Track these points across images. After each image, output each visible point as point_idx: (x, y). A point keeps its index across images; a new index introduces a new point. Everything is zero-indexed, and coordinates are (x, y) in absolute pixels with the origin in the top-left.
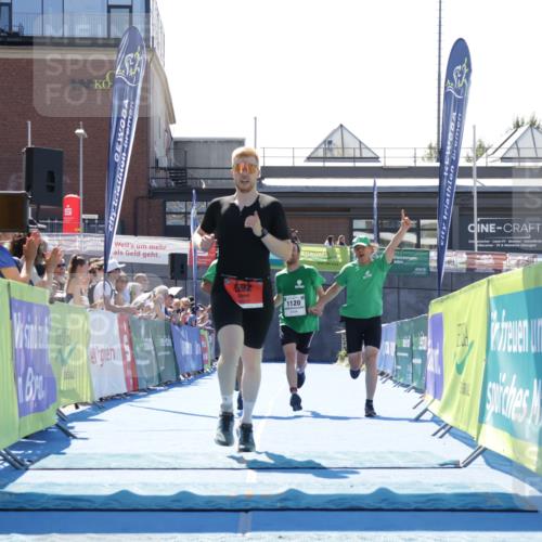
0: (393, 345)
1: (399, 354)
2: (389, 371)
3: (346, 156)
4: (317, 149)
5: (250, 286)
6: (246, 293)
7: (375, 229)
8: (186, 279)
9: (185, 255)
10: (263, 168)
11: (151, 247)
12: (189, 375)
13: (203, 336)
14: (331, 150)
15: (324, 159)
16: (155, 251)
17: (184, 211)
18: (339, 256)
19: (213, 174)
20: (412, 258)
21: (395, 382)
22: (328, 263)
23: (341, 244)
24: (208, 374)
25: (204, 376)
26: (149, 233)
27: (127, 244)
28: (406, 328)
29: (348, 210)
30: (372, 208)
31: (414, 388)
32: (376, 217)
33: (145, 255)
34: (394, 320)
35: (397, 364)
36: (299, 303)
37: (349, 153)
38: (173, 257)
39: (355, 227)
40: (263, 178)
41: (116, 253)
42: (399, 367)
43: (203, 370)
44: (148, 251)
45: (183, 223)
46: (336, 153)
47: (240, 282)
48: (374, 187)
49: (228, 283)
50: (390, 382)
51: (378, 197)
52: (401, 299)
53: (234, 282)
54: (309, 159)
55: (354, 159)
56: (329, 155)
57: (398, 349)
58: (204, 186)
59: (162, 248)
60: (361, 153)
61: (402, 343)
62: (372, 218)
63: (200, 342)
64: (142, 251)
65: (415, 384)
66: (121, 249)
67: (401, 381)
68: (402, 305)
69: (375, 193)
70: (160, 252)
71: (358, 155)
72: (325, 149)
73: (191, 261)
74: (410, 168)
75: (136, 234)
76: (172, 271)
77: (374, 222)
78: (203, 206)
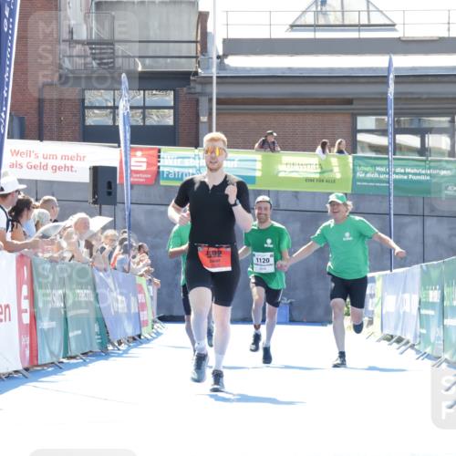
0: (415, 299)
1: (423, 312)
2: (409, 337)
3: (347, 22)
4: (304, 12)
5: (221, 252)
6: (217, 258)
7: (391, 130)
8: (114, 203)
9: (114, 169)
10: (227, 42)
11: (65, 157)
12: (120, 343)
13: (140, 286)
14: (325, 13)
15: (315, 27)
16: (69, 163)
17: (111, 104)
18: (336, 169)
19: (153, 49)
20: (443, 173)
21: (418, 352)
22: (321, 180)
23: (340, 152)
24: (148, 341)
25: (142, 343)
26: (60, 137)
27: (29, 153)
28: (435, 274)
29: (349, 102)
30: (386, 99)
31: (446, 360)
32: (391, 112)
33: (55, 169)
34: (417, 263)
35: (422, 327)
36: (268, 260)
37: (352, 18)
38: (96, 171)
39: (359, 127)
40: (225, 55)
41: (12, 166)
42: (424, 331)
43: (139, 336)
44: (59, 163)
45: (110, 123)
46: (333, 19)
47: (211, 249)
48: (389, 69)
49: (202, 250)
50: (411, 352)
51: (396, 83)
52: (427, 232)
53: (206, 249)
54: (293, 27)
55: (359, 27)
56: (322, 21)
57: (422, 304)
58: (140, 69)
59: (80, 158)
60: (369, 19)
61: (427, 295)
62: (386, 114)
63: (135, 296)
64: (51, 163)
65: (447, 356)
66: (19, 159)
67: (428, 350)
68: (429, 241)
69: (391, 76)
70: (76, 164)
71: (364, 21)
72: (316, 13)
73: (121, 178)
74: (441, 40)
75: (41, 138)
76: (95, 193)
77: (389, 119)
78: (139, 97)
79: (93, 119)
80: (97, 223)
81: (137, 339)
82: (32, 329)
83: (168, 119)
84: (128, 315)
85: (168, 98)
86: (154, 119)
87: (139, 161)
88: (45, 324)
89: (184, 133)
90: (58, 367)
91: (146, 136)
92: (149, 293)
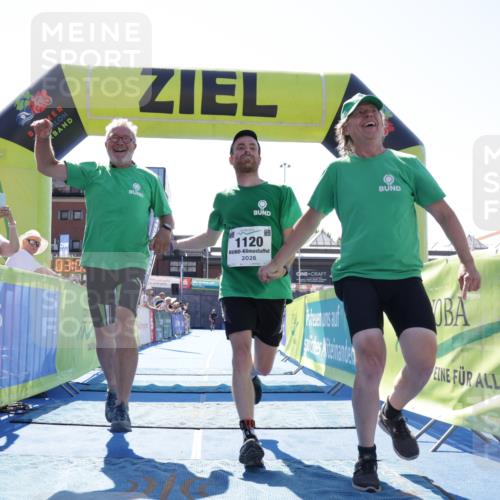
8: (178, 295)
9: (178, 284)
16: (165, 282)
17: (178, 265)
38: (173, 285)
41: (150, 283)
44: (162, 282)
45: (178, 271)
58: (187, 256)
59: (168, 281)
66: (152, 281)
70: (167, 283)
73: (180, 287)
78: (186, 263)
79: (173, 270)
80: (173, 300)
81: (184, 334)
82: (154, 331)
83: (194, 270)
84: (181, 327)
85: (195, 264)
86: (190, 270)
87: (185, 282)
88: (158, 329)
89: (199, 274)
90: (161, 342)
91: (188, 275)
92: (188, 320)
